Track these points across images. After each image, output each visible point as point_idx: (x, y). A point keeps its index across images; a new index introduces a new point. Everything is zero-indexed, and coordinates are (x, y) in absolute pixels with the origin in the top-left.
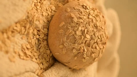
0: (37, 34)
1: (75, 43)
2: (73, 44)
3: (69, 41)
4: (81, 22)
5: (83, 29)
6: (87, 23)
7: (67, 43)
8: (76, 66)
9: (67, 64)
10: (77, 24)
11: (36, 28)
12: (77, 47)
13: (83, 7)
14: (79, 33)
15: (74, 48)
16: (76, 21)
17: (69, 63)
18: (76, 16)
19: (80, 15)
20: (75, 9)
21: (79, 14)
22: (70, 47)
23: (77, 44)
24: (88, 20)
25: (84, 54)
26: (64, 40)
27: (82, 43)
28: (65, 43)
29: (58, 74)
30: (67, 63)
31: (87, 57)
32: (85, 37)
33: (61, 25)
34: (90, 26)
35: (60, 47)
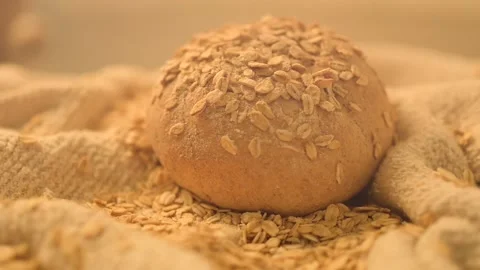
0: (263, 242)
1: (301, 101)
2: (302, 108)
3: (292, 119)
4: (225, 76)
5: (248, 72)
6: (227, 62)
7: (300, 129)
8: (383, 116)
9: (379, 148)
10: (229, 90)
11: (240, 243)
12: (314, 95)
13: (171, 81)
14: (264, 85)
15: (318, 107)
16: (221, 93)
17: (373, 138)
18: (199, 97)
19: (198, 85)
20: (176, 105)
21: (193, 90)
22: (314, 117)
23: (304, 95)
24: (217, 60)
25: (340, 79)
26: (288, 140)
27: (300, 79)
28: (299, 133)
29: (417, 170)
30: (374, 146)
31: (352, 70)
32: (278, 66)
33: (232, 149)
34: (238, 55)
35: (315, 154)
